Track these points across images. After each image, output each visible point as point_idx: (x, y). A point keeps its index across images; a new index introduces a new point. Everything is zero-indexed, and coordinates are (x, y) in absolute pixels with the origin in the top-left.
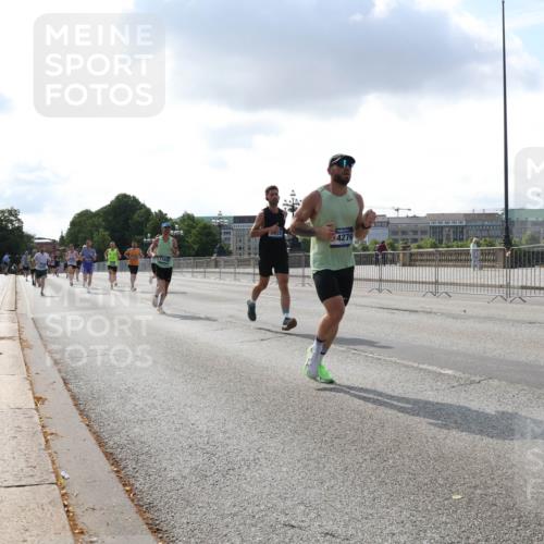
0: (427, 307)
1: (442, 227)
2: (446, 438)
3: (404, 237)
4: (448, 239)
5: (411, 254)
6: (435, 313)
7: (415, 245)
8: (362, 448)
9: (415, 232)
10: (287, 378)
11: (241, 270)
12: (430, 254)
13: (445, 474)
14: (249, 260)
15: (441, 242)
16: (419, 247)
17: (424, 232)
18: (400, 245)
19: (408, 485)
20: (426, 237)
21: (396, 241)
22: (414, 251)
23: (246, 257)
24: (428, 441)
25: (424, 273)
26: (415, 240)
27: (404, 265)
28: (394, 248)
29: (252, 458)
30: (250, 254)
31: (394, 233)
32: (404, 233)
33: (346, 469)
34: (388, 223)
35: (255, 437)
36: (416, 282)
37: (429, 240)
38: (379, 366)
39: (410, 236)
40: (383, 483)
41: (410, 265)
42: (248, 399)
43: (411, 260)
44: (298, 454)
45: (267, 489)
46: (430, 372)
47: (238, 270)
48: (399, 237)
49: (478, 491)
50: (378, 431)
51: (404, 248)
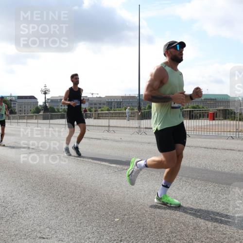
0: (105, 137)
1: (112, 102)
2: (112, 194)
3: (95, 106)
4: (115, 107)
5: (98, 114)
6: (108, 140)
7: (100, 110)
8: (76, 200)
9: (100, 104)
10: (41, 170)
11: (21, 121)
12: (106, 114)
13: (112, 210)
14: (24, 116)
15: (111, 108)
16: (102, 111)
17: (104, 104)
18: (93, 110)
19: (95, 216)
20: (105, 106)
21: (92, 108)
22: (100, 112)
23: (23, 115)
24: (104, 196)
25: (103, 122)
26: (100, 108)
27: (95, 118)
28: (91, 111)
29: (24, 208)
30: (25, 113)
31: (91, 104)
32: (95, 104)
33: (68, 210)
34: (88, 100)
35: (26, 198)
36: (100, 126)
37: (106, 107)
38: (83, 164)
39: (98, 106)
40: (84, 216)
41: (98, 119)
42: (23, 180)
43: (98, 116)
44: (46, 205)
45: (32, 222)
46: (105, 165)
47: (19, 121)
48: (93, 106)
49: (126, 217)
50: (83, 193)
51: (95, 111)
